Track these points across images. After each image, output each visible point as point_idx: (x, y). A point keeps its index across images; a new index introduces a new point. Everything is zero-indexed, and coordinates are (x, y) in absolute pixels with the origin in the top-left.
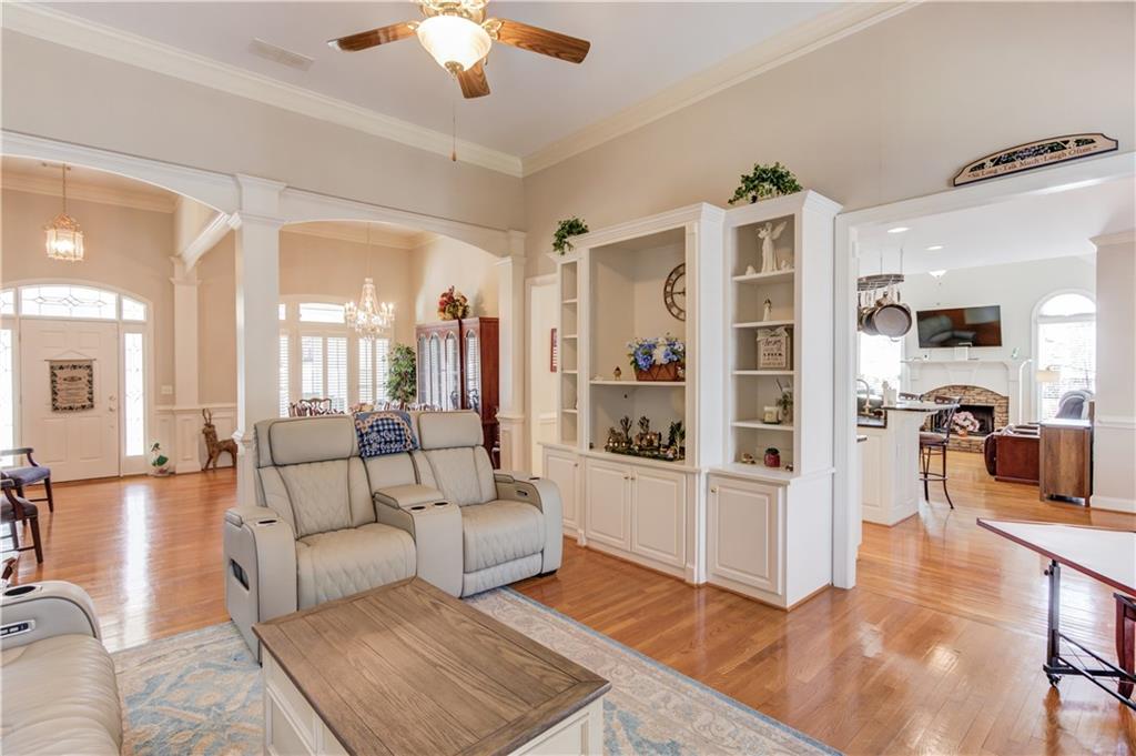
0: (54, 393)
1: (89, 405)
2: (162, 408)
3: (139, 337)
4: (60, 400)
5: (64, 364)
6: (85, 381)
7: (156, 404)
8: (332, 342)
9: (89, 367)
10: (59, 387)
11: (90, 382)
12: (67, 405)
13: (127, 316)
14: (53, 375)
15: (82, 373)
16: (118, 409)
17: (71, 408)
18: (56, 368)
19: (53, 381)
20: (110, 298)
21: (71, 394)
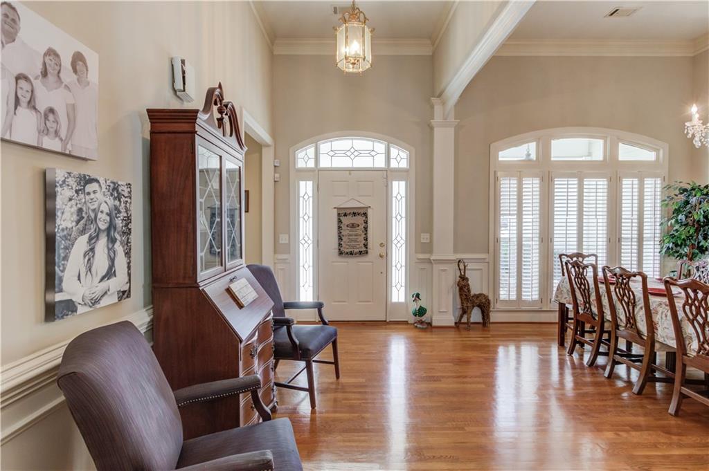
0: (340, 239)
1: (364, 253)
2: (421, 256)
3: (403, 184)
4: (344, 245)
5: (348, 212)
6: (362, 227)
7: (416, 252)
8: (589, 183)
9: (365, 214)
10: (343, 233)
11: (366, 229)
12: (349, 250)
13: (394, 164)
14: (340, 221)
15: (359, 220)
16: (385, 257)
17: (351, 254)
18: (342, 214)
19: (339, 227)
20: (380, 147)
21: (352, 240)
